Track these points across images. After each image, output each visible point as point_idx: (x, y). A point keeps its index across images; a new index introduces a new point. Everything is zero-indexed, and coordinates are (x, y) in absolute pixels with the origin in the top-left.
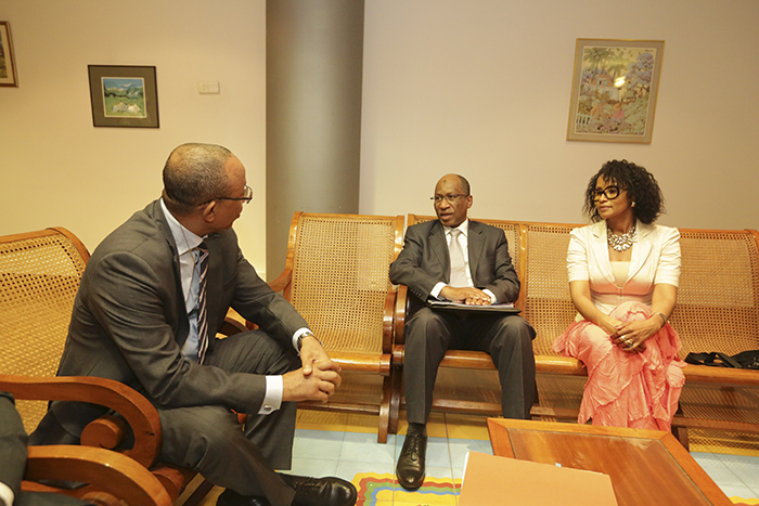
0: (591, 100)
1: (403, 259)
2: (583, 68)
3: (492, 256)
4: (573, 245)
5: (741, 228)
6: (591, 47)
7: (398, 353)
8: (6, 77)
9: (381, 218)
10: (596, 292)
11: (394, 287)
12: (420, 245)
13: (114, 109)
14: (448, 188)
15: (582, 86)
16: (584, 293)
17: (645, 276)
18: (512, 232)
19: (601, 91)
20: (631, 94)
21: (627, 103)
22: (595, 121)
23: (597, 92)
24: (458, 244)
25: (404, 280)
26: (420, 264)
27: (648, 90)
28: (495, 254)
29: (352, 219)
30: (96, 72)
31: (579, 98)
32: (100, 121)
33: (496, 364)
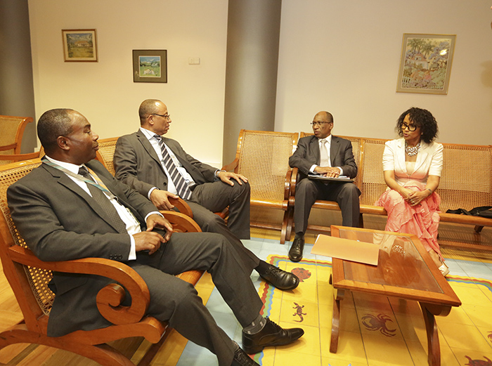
0: (411, 69)
1: (296, 154)
2: (407, 51)
3: (343, 154)
4: (386, 151)
5: (487, 145)
6: (412, 39)
7: (292, 200)
8: (93, 57)
9: (286, 134)
10: (397, 176)
11: (292, 169)
12: (305, 148)
13: (145, 73)
14: (319, 118)
15: (406, 61)
16: (391, 177)
17: (423, 170)
18: (357, 143)
19: (417, 64)
20: (435, 66)
21: (433, 71)
22: (413, 81)
23: (415, 64)
24: (325, 147)
25: (296, 165)
26: (305, 157)
27: (446, 63)
28: (345, 153)
29: (270, 133)
30: (136, 53)
31: (404, 68)
32: (137, 80)
33: (341, 207)
